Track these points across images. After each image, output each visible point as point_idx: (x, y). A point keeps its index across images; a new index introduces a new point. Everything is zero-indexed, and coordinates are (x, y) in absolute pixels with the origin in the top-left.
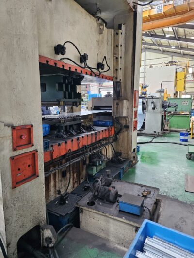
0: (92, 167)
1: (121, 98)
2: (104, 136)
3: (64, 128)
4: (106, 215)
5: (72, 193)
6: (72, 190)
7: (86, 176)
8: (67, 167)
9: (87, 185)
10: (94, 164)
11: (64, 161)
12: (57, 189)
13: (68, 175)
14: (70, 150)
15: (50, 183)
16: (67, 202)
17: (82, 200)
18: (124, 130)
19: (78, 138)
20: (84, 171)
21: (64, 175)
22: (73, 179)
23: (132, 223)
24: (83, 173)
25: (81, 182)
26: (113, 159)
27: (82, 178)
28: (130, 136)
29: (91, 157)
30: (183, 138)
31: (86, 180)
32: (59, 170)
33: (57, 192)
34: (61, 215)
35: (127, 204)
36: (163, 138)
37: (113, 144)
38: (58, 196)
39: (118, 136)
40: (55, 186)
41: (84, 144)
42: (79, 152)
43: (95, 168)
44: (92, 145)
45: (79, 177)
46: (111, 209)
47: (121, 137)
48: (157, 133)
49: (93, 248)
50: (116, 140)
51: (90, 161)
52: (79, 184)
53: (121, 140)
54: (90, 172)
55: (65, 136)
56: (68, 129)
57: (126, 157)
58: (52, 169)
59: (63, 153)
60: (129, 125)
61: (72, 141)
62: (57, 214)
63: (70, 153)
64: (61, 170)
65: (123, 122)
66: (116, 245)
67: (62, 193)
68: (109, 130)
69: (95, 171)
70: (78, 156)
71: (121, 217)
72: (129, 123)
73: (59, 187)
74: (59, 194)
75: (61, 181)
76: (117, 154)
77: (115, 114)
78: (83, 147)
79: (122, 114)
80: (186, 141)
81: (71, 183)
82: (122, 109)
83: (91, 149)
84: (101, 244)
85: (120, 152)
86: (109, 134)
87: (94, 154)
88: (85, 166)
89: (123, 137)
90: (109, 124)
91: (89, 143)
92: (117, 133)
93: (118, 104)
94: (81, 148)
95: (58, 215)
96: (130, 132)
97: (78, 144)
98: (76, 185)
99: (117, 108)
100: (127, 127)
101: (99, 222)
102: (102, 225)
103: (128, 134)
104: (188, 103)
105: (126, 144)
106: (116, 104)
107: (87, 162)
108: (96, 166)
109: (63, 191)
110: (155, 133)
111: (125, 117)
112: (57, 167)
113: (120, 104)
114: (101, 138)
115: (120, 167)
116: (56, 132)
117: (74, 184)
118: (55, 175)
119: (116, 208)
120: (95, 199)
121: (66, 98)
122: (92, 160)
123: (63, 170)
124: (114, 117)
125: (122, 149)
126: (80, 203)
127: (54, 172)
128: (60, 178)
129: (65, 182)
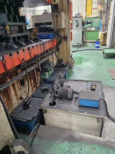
0: (45, 73)
1: (58, 11)
2: (50, 47)
3: (12, 39)
4: (70, 112)
5: (32, 96)
6: (32, 94)
7: (41, 81)
8: (24, 76)
9: (44, 88)
10: (46, 70)
11: (19, 71)
12: (19, 96)
13: (26, 83)
14: (23, 59)
15: (10, 93)
16: (30, 106)
17: (43, 102)
18: (63, 40)
19: (29, 48)
20: (39, 77)
21: (22, 83)
22: (31, 85)
23: (94, 116)
24: (38, 79)
25: (38, 86)
26: (58, 64)
27: (38, 83)
28: (68, 45)
29: (42, 65)
30: (97, 45)
31: (41, 83)
32: (17, 80)
33: (19, 99)
34: (28, 120)
35: (87, 100)
36: (83, 47)
37: (56, 53)
38: (21, 101)
39: (59, 46)
40: (16, 94)
41: (35, 54)
42: (32, 61)
43: (47, 73)
44: (42, 54)
45: (36, 82)
46: (71, 106)
47: (61, 47)
48: (79, 44)
49: (63, 142)
50: (58, 49)
51: (42, 69)
52: (37, 88)
53: (62, 49)
54: (44, 77)
55: (16, 47)
56: (17, 41)
57: (66, 63)
58: (8, 81)
59: (17, 64)
60: (67, 36)
61: (24, 50)
62: (24, 119)
63: (24, 63)
64: (18, 80)
65: (62, 34)
66: (82, 134)
67: (24, 98)
68: (52, 41)
69: (47, 76)
70: (32, 65)
71: (83, 112)
72: (67, 34)
73: (20, 94)
74: (21, 100)
75: (21, 89)
76: (60, 61)
77: (56, 27)
78: (35, 57)
79: (62, 26)
80: (99, 47)
81: (30, 89)
82: (61, 21)
83: (41, 58)
84: (68, 136)
85: (61, 59)
86: (53, 45)
87: (44, 62)
88: (39, 73)
89: (63, 47)
90: (52, 36)
91: (39, 53)
92: (59, 44)
93: (57, 17)
94: (33, 58)
95: (25, 121)
96: (69, 42)
97: (30, 54)
98: (34, 89)
99: (57, 20)
100: (66, 38)
101: (63, 117)
102: (65, 119)
103: (67, 43)
104: (98, 21)
105: (65, 53)
106: (55, 16)
107: (40, 69)
108: (48, 71)
109: (24, 97)
110: (78, 45)
111: (63, 29)
112: (14, 77)
113: (59, 16)
114: (48, 49)
115: (64, 70)
116: (4, 44)
117: (32, 89)
118: (13, 85)
119: (75, 104)
120: (55, 99)
121: (11, 22)
122: (44, 68)
123: (21, 79)
124: (55, 30)
125: (62, 56)
126: (42, 105)
127: (12, 83)
128: (19, 87)
129: (25, 89)
